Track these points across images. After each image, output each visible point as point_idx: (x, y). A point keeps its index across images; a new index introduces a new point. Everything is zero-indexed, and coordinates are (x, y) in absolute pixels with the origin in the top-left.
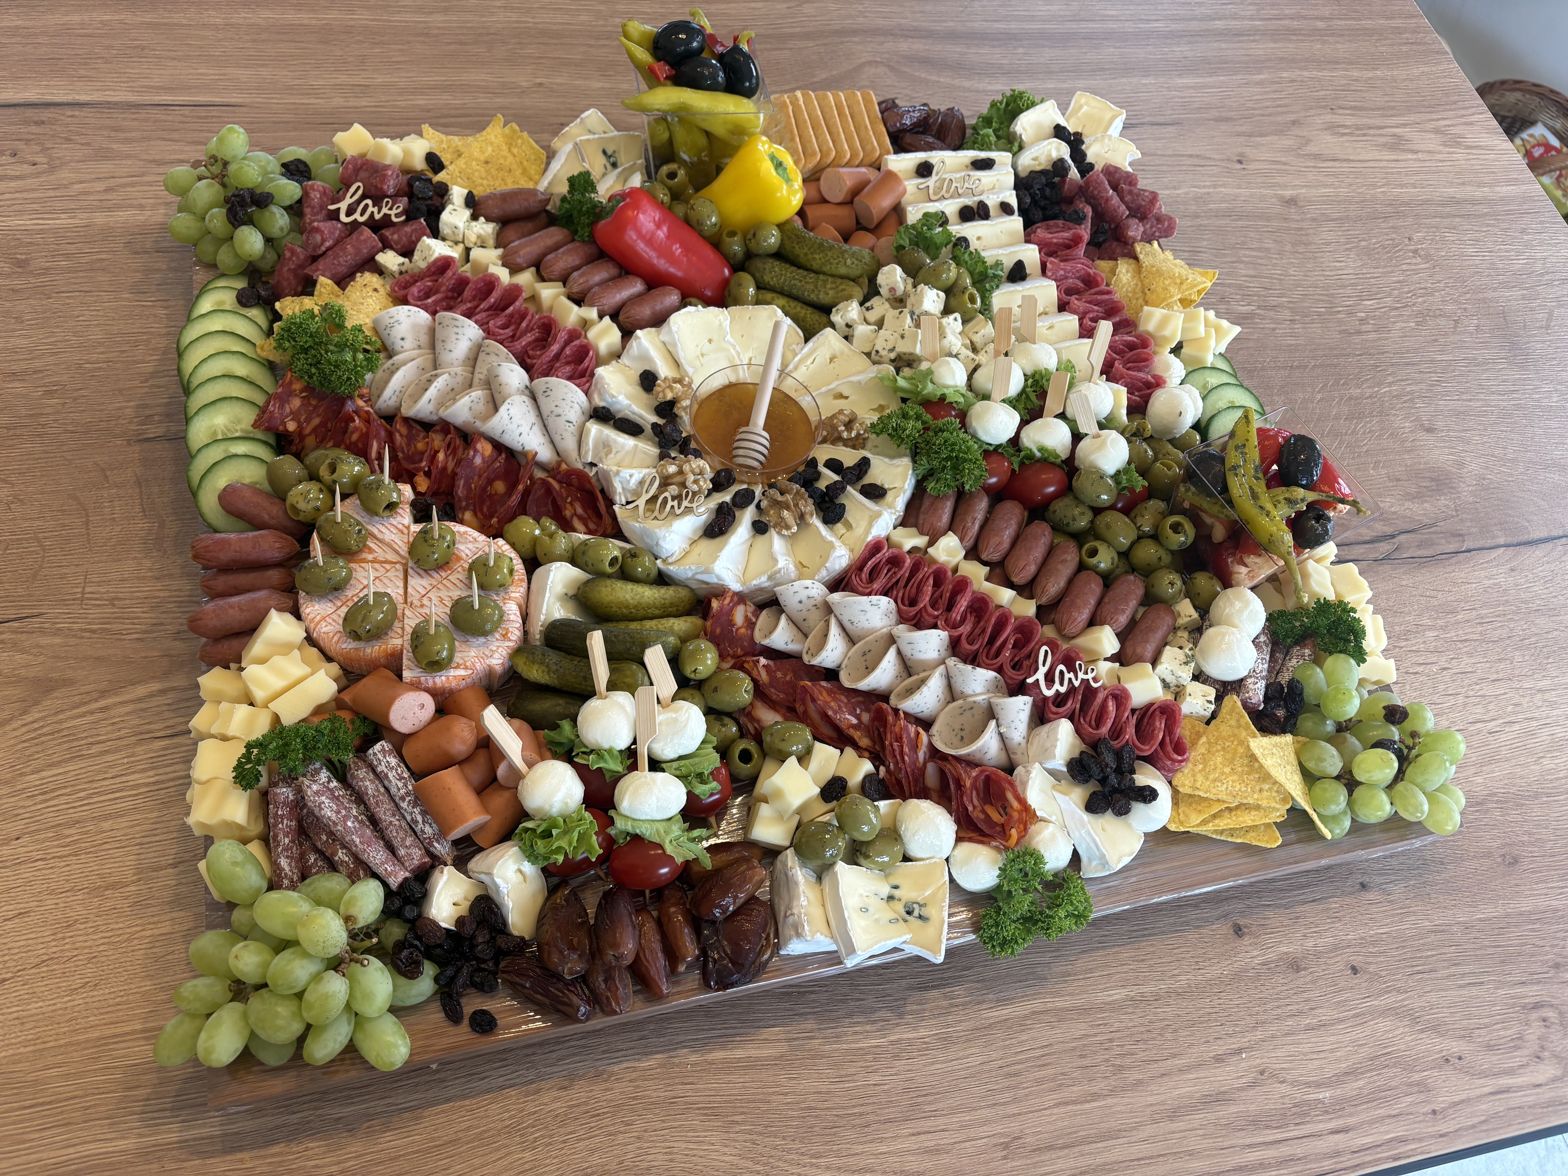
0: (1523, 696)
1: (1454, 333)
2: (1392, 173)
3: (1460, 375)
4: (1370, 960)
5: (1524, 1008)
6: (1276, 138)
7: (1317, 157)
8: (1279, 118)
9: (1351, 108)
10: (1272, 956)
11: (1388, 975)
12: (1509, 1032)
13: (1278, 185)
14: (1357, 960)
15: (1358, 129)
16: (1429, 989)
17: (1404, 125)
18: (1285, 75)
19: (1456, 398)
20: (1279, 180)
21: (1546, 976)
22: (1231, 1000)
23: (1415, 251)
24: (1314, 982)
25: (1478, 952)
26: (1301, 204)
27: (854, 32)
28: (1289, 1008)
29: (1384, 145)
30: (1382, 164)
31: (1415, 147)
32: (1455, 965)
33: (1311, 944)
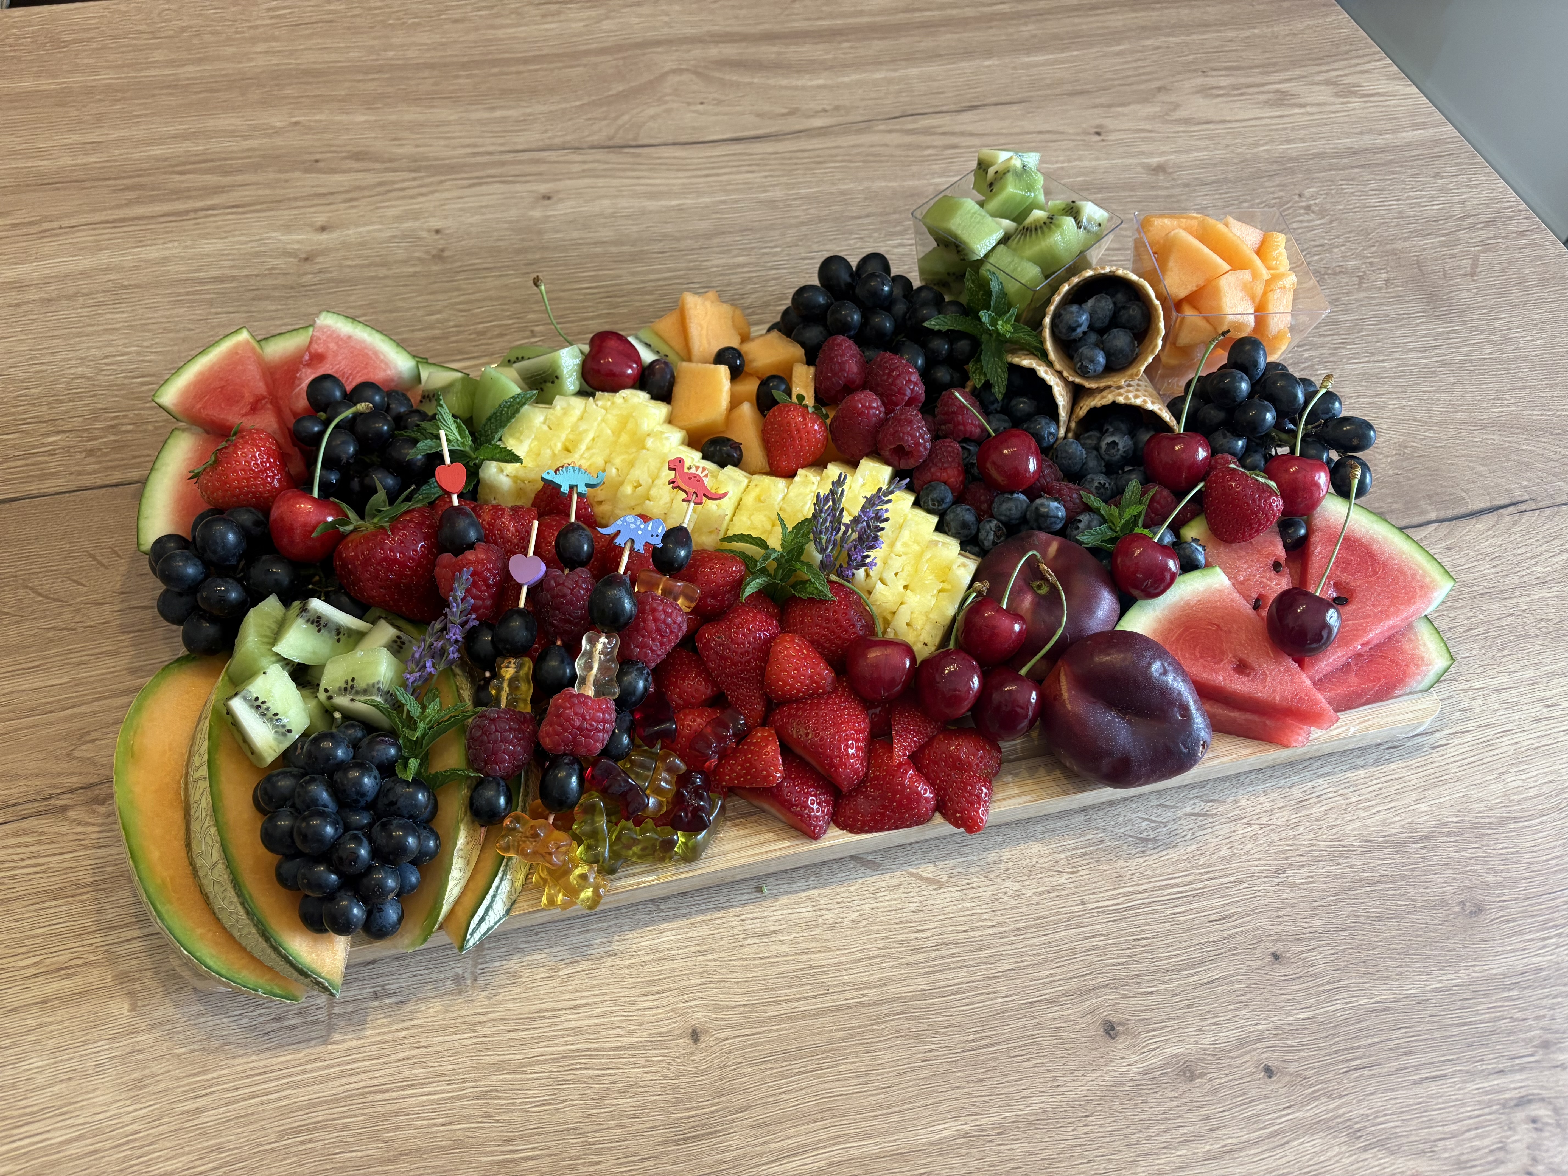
0: (1474, 699)
1: (1358, 290)
2: (1277, 130)
3: (1369, 335)
4: (1290, 1056)
5: (1504, 1106)
6: (1139, 106)
7: (1188, 121)
8: (1142, 87)
9: (1226, 69)
10: (1155, 1060)
11: (1314, 1075)
12: (1487, 1142)
13: (1143, 153)
14: (1272, 1058)
15: (1234, 89)
16: (1372, 1089)
17: (1289, 80)
18: (1148, 42)
19: (1366, 359)
20: (1144, 148)
21: (1532, 1059)
22: (1101, 1126)
23: (1308, 208)
24: (1214, 1092)
25: (1436, 1034)
26: (1170, 170)
27: (658, 43)
28: (1182, 1130)
29: (1266, 102)
30: (1263, 122)
31: (1302, 101)
32: (1405, 1054)
33: (1208, 1041)
